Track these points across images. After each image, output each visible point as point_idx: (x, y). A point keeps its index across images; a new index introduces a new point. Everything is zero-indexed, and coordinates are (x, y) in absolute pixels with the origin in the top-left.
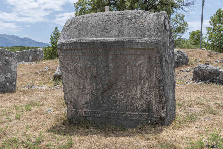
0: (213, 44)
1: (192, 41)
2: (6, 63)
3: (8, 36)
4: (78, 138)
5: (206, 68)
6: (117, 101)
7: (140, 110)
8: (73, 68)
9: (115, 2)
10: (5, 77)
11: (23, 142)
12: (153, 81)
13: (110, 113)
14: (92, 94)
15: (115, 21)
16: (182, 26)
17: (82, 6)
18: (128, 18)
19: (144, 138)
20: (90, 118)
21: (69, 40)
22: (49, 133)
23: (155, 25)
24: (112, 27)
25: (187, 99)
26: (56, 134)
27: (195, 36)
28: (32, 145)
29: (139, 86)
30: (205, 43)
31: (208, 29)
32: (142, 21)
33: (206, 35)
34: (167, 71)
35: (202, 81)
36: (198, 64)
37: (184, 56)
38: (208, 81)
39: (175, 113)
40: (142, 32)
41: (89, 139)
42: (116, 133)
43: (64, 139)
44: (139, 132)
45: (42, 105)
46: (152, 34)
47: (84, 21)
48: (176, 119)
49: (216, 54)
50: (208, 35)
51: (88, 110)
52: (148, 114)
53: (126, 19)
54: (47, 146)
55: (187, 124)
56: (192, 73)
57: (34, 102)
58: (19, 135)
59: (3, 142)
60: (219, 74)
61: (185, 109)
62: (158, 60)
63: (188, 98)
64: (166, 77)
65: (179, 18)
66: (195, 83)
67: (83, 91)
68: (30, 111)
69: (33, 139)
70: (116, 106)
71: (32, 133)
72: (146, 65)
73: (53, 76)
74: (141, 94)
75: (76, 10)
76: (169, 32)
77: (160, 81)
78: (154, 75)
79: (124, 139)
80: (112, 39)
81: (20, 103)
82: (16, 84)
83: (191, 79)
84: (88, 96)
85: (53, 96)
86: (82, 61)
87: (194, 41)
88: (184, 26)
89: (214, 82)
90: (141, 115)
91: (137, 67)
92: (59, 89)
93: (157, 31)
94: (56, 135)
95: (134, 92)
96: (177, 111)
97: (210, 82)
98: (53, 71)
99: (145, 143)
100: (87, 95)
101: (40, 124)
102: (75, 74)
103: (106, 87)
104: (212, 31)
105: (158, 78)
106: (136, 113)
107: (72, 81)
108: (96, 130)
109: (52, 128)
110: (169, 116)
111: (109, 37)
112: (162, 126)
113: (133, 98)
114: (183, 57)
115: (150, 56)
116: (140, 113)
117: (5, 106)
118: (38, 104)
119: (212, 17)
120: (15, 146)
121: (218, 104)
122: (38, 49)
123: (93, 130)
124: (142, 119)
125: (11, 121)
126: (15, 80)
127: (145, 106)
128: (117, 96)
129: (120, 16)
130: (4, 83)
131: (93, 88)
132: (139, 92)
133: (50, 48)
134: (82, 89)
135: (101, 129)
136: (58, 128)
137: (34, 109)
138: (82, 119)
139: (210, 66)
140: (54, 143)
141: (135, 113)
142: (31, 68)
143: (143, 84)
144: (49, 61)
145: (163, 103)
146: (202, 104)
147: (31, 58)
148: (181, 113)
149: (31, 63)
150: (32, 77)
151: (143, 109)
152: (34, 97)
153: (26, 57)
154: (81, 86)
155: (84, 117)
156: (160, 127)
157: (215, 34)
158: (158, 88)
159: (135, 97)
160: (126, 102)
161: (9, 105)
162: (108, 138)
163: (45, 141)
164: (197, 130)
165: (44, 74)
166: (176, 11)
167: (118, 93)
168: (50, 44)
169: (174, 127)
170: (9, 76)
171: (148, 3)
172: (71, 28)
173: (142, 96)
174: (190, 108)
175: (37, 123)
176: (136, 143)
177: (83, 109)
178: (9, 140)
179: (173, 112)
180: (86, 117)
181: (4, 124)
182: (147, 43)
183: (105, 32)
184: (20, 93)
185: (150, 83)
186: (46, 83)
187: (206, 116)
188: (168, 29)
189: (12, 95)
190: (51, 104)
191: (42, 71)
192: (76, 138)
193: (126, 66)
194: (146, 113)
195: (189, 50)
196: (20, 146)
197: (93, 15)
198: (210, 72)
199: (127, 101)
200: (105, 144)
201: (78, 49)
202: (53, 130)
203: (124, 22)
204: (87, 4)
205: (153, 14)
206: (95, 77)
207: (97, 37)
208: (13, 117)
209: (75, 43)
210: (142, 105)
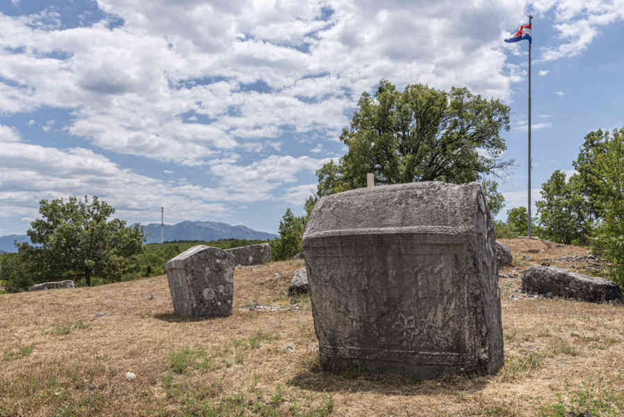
0: (550, 229)
1: (513, 225)
2: (216, 269)
3: (213, 224)
4: (341, 397)
5: (544, 271)
6: (403, 331)
7: (444, 347)
8: (328, 278)
9: (381, 167)
10: (215, 292)
11: (251, 403)
12: (464, 298)
13: (392, 353)
14: (360, 321)
15: (396, 199)
16: (493, 201)
17: (329, 174)
18: (416, 195)
19: (455, 398)
20: (358, 361)
21: (321, 233)
22: (291, 387)
23: (462, 204)
24: (390, 209)
25: (520, 327)
26: (303, 388)
27: (518, 217)
28: (266, 408)
29: (440, 307)
30: (535, 227)
31: (540, 204)
32: (441, 199)
33: (537, 214)
34: (486, 280)
35: (539, 293)
36: (529, 265)
37: (504, 252)
38: (549, 294)
39: (503, 351)
40: (440, 216)
41: (361, 398)
42: (405, 388)
43: (317, 398)
44: (445, 387)
45: (276, 339)
46: (459, 220)
47: (344, 202)
48: (506, 364)
49: (559, 246)
50: (540, 214)
51: (355, 348)
52: (457, 354)
53: (413, 196)
54: (290, 410)
55: (527, 373)
56: (521, 280)
57: (262, 332)
58: (244, 390)
59: (219, 403)
60: (569, 282)
61: (519, 346)
62: (471, 262)
63: (521, 325)
64: (485, 290)
65: (488, 187)
66: (526, 298)
67: (346, 315)
68: (258, 348)
69: (268, 399)
70: (401, 342)
71: (264, 386)
72: (450, 272)
73: (287, 288)
74: (443, 321)
75: (319, 180)
76: (485, 216)
77: (476, 298)
78: (465, 288)
79: (420, 399)
80: (392, 230)
81: (240, 335)
82: (232, 303)
83: (520, 291)
84: (354, 324)
85: (292, 323)
86: (342, 266)
87: (517, 226)
88: (498, 201)
89: (560, 296)
90: (446, 356)
91: (436, 274)
92: (299, 310)
93: (467, 214)
94: (305, 391)
95: (432, 317)
96: (506, 348)
97: (555, 296)
98: (287, 281)
99: (458, 407)
100: (352, 323)
101: (277, 371)
102: (332, 287)
103: (384, 309)
104: (545, 208)
105: (473, 293)
106: (437, 353)
107: (326, 299)
108: (369, 383)
109: (296, 378)
110: (493, 357)
111: (386, 226)
112: (483, 376)
113: (430, 327)
114: (502, 253)
115: (456, 256)
116: (443, 353)
117: (217, 340)
118: (270, 337)
119: (544, 185)
120: (238, 409)
121: (576, 335)
122: (263, 245)
123: (365, 381)
124: (448, 363)
125: (228, 366)
126: (231, 297)
127: (452, 341)
128: (403, 323)
129: (403, 191)
130: (213, 301)
131: (363, 310)
132: (440, 316)
133: (279, 242)
134: (344, 313)
135: (378, 380)
136: (307, 379)
137: (264, 345)
138: (345, 364)
139: (552, 268)
140: (302, 405)
141: (435, 354)
142: (252, 276)
143: (447, 303)
144: (279, 263)
145: (482, 336)
146: (548, 335)
147: (251, 259)
148: (512, 352)
149: (252, 267)
150: (254, 290)
151: (449, 346)
152: (261, 325)
153: (243, 257)
154: (343, 306)
155: (347, 359)
156: (481, 379)
157: (552, 213)
158: (473, 309)
159: (434, 325)
160: (419, 334)
161: (222, 338)
162: (393, 397)
163: (287, 401)
164: (547, 383)
165: (273, 285)
166: (482, 176)
167: (404, 319)
168: (279, 234)
169: (504, 378)
170: (221, 291)
171: (435, 166)
172: (324, 214)
173: (445, 324)
174: (528, 344)
175: (271, 370)
176: (442, 407)
177: (347, 346)
178: (228, 400)
179: (499, 351)
180: (352, 359)
181: (219, 371)
182: (452, 235)
183: (380, 219)
184: (239, 318)
185: (459, 301)
186: (278, 300)
187: (559, 357)
188: (484, 210)
189: (226, 321)
190: (290, 335)
191: (271, 280)
192: (338, 397)
193: (416, 274)
194: (454, 354)
195: (511, 241)
196: (246, 409)
197: (359, 191)
198: (552, 278)
199: (421, 332)
200: (389, 407)
201: (336, 247)
202: (298, 381)
203: (410, 201)
204: (337, 170)
205: (457, 187)
206: (365, 292)
207: (367, 226)
208: (231, 359)
209: (331, 237)
210: (447, 340)
